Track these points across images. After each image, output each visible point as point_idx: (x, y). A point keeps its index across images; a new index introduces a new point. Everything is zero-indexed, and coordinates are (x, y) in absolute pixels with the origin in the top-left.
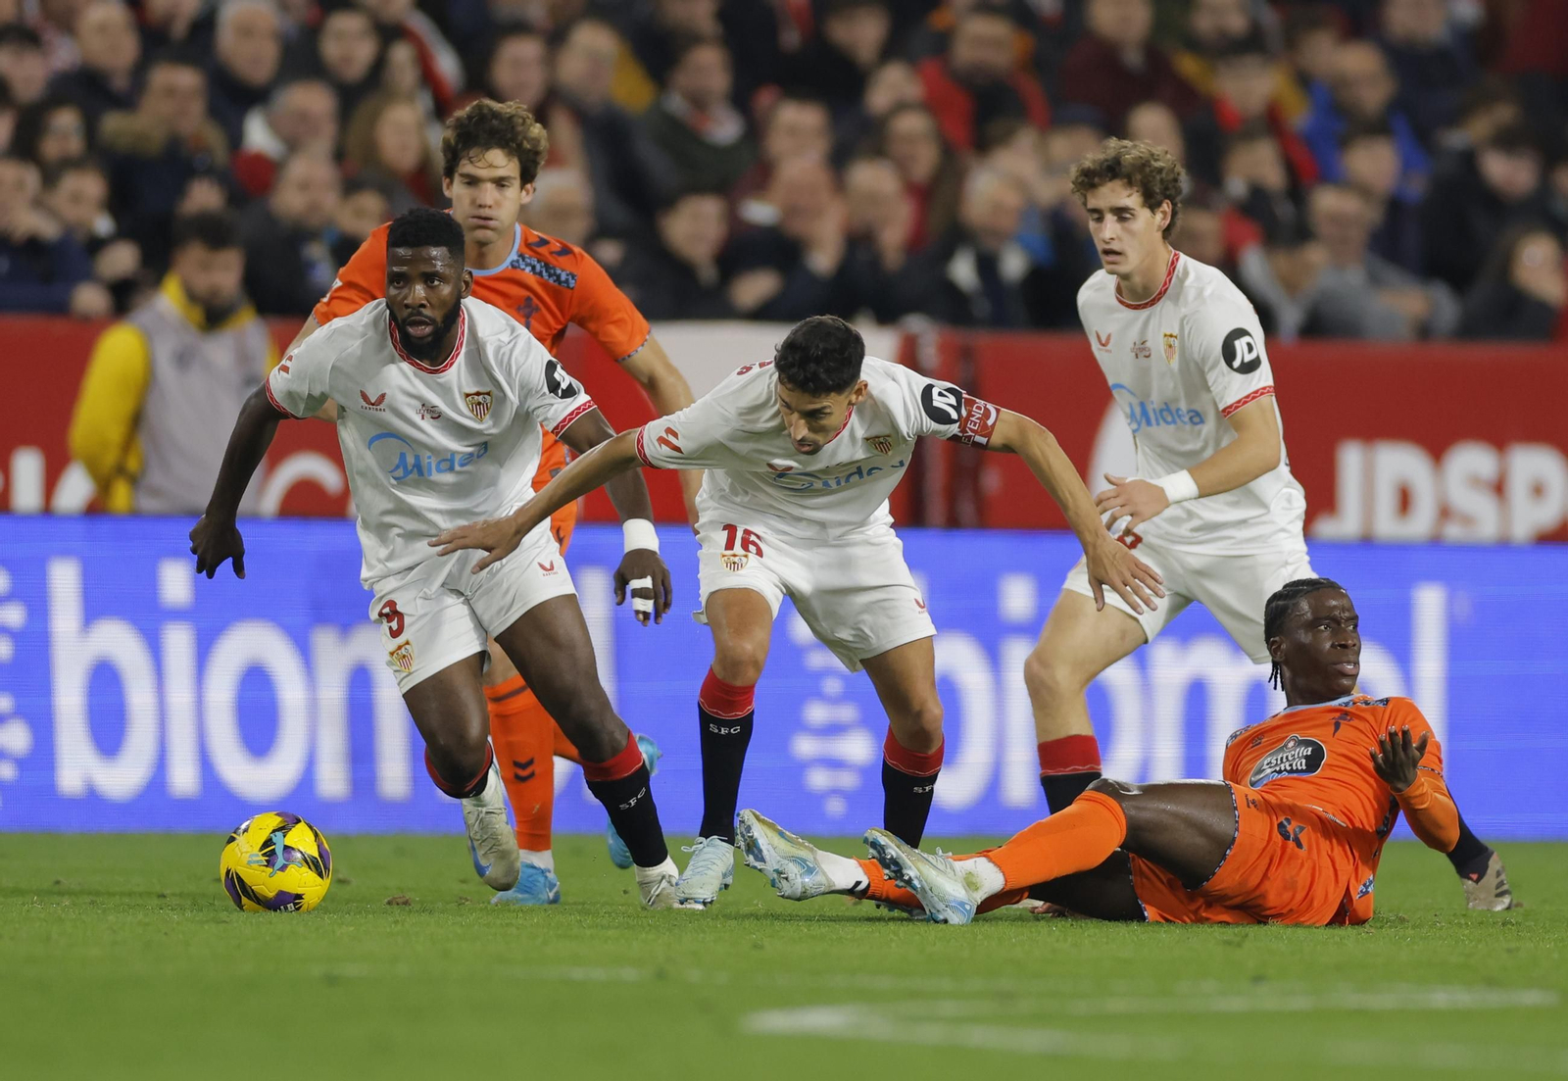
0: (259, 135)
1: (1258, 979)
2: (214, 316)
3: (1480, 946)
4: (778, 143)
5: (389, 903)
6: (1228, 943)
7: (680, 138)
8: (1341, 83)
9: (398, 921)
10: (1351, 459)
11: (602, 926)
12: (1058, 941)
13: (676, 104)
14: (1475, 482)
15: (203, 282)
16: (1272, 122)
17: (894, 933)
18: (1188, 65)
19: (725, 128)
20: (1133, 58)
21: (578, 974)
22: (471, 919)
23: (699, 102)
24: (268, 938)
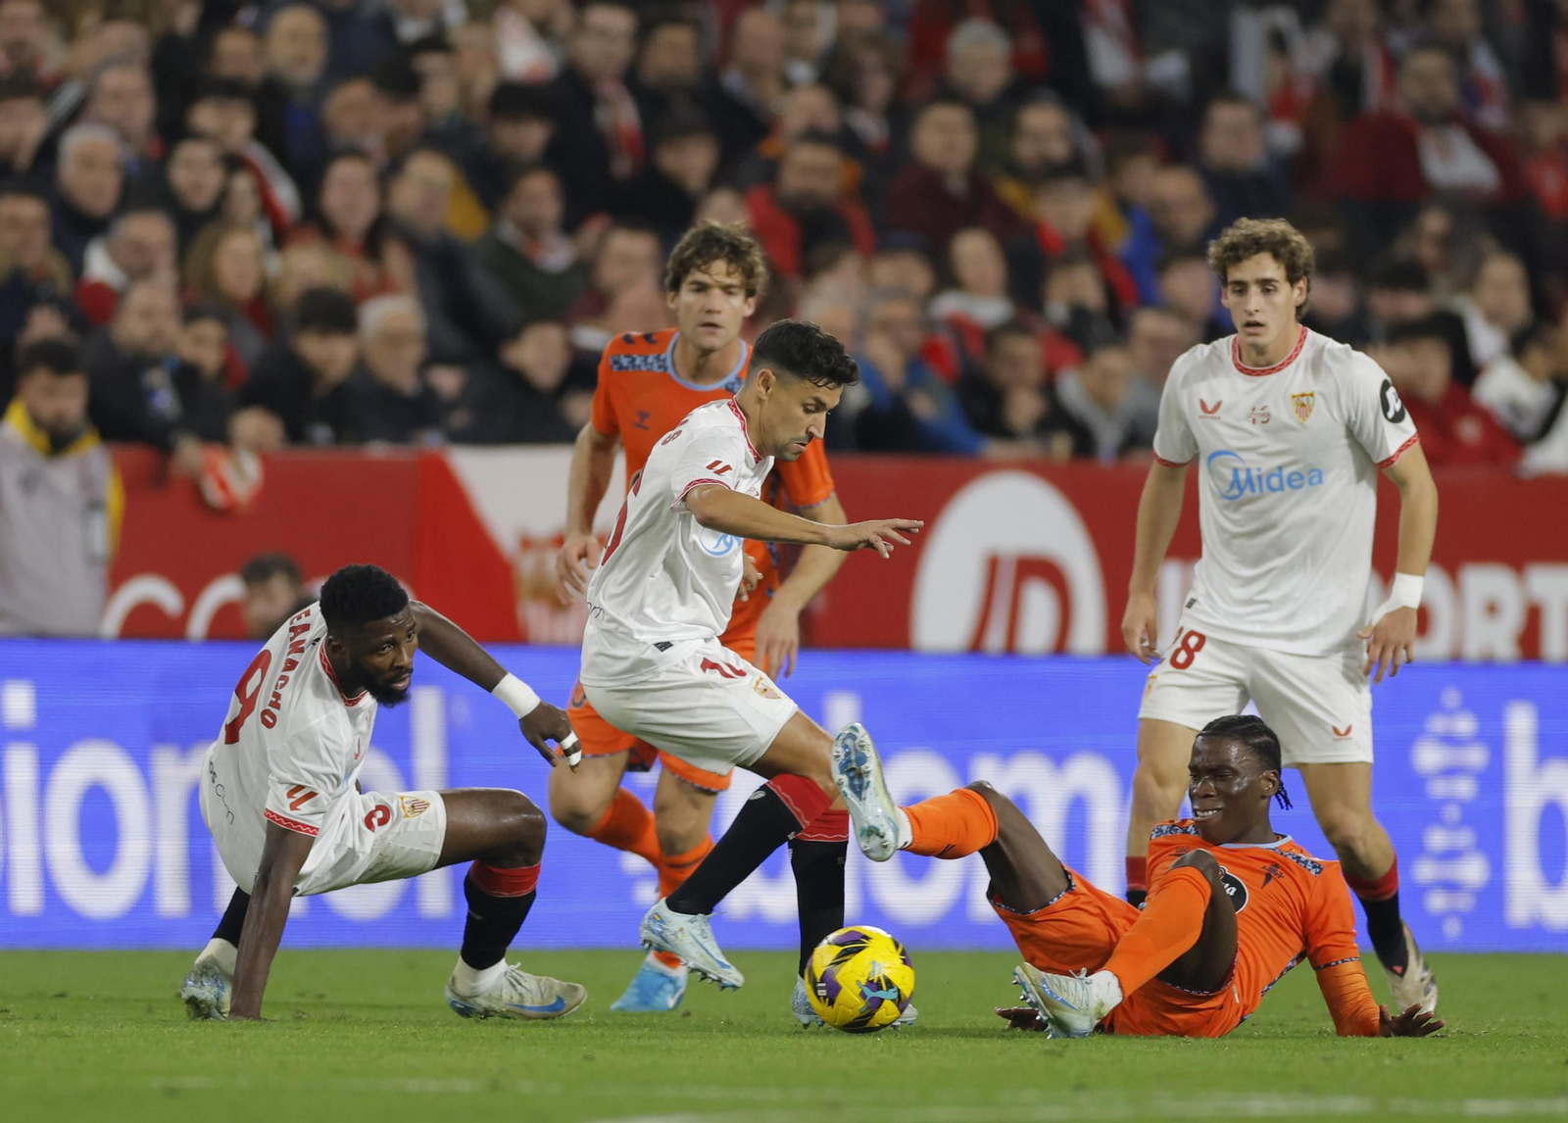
0: (100, 265)
1: (1079, 1087)
2: (58, 441)
3: (1296, 1054)
6: (1050, 1053)
7: (513, 264)
8: (1161, 206)
12: (882, 1051)
13: (509, 232)
15: (48, 408)
16: (1091, 246)
18: (1011, 191)
19: (556, 255)
20: (957, 184)
21: (413, 1085)
22: (308, 1032)
23: (531, 230)
24: (109, 1052)
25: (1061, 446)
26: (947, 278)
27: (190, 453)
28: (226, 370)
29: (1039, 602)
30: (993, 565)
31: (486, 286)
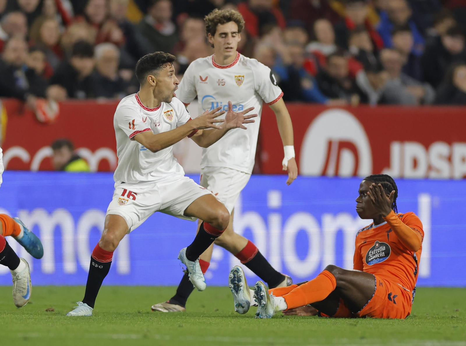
1: (362, 338)
3: (443, 325)
4: (187, 34)
5: (47, 311)
6: (351, 324)
9: (50, 317)
10: (396, 148)
11: (124, 319)
12: (289, 324)
13: (150, 20)
14: (441, 157)
16: (367, 26)
17: (231, 322)
19: (168, 29)
21: (115, 336)
23: (159, 21)
24: (2, 323)
25: (355, 100)
26: (312, 37)
27: (32, 101)
28: (46, 70)
29: (347, 157)
30: (330, 144)
31: (141, 40)
